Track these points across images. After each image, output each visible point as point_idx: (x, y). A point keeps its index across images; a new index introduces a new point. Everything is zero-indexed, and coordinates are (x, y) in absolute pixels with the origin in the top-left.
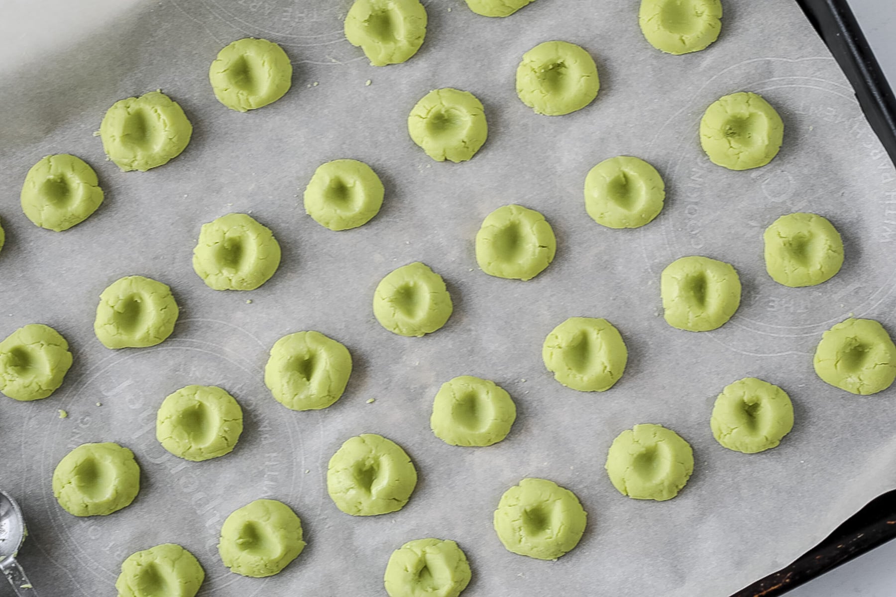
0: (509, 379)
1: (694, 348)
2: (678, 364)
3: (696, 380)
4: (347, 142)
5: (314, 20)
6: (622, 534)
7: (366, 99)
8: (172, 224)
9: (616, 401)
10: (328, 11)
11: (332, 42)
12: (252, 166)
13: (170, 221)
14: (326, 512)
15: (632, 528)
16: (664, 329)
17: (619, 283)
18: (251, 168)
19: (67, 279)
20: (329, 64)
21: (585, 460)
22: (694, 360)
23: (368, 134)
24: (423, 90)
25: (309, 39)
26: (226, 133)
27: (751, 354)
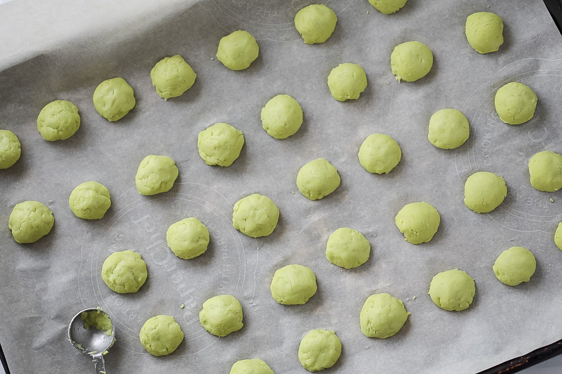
0: (370, 233)
1: (481, 223)
2: (470, 232)
3: (481, 243)
4: (288, 87)
5: (275, 15)
6: (429, 329)
7: (301, 64)
8: (182, 126)
9: (432, 251)
10: (283, 11)
11: (284, 29)
12: (231, 97)
13: (181, 124)
14: (256, 302)
15: (436, 326)
16: (464, 211)
17: (440, 182)
18: (230, 98)
19: (117, 153)
20: (281, 41)
21: (411, 284)
22: (480, 231)
23: (300, 84)
24: (335, 61)
25: (271, 26)
26: (218, 76)
27: (514, 230)
